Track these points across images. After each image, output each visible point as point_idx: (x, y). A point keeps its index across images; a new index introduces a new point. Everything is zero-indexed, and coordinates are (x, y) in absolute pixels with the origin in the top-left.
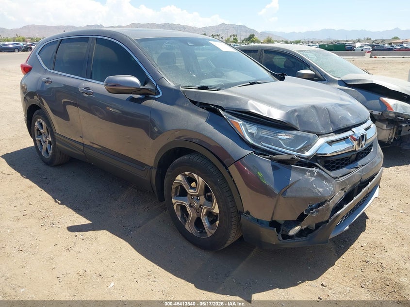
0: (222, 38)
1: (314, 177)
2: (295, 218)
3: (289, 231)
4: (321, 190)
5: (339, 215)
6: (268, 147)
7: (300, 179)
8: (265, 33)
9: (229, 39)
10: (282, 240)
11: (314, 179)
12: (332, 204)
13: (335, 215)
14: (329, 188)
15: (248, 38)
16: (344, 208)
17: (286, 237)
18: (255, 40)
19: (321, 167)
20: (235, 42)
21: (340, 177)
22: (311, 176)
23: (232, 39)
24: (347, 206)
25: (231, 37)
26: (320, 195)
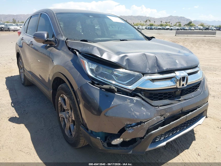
0: (171, 24)
1: (134, 103)
2: (116, 132)
3: (112, 141)
4: (137, 113)
5: (152, 134)
6: (102, 80)
7: (121, 104)
8: (196, 21)
9: (176, 25)
10: (107, 147)
11: (133, 105)
12: (146, 126)
13: (149, 134)
14: (146, 113)
15: (188, 24)
16: (159, 129)
17: (110, 145)
18: (193, 25)
19: (144, 97)
20: (179, 26)
21: (160, 106)
22: (131, 102)
23: (178, 24)
24: (162, 128)
25: (177, 23)
26: (136, 117)
